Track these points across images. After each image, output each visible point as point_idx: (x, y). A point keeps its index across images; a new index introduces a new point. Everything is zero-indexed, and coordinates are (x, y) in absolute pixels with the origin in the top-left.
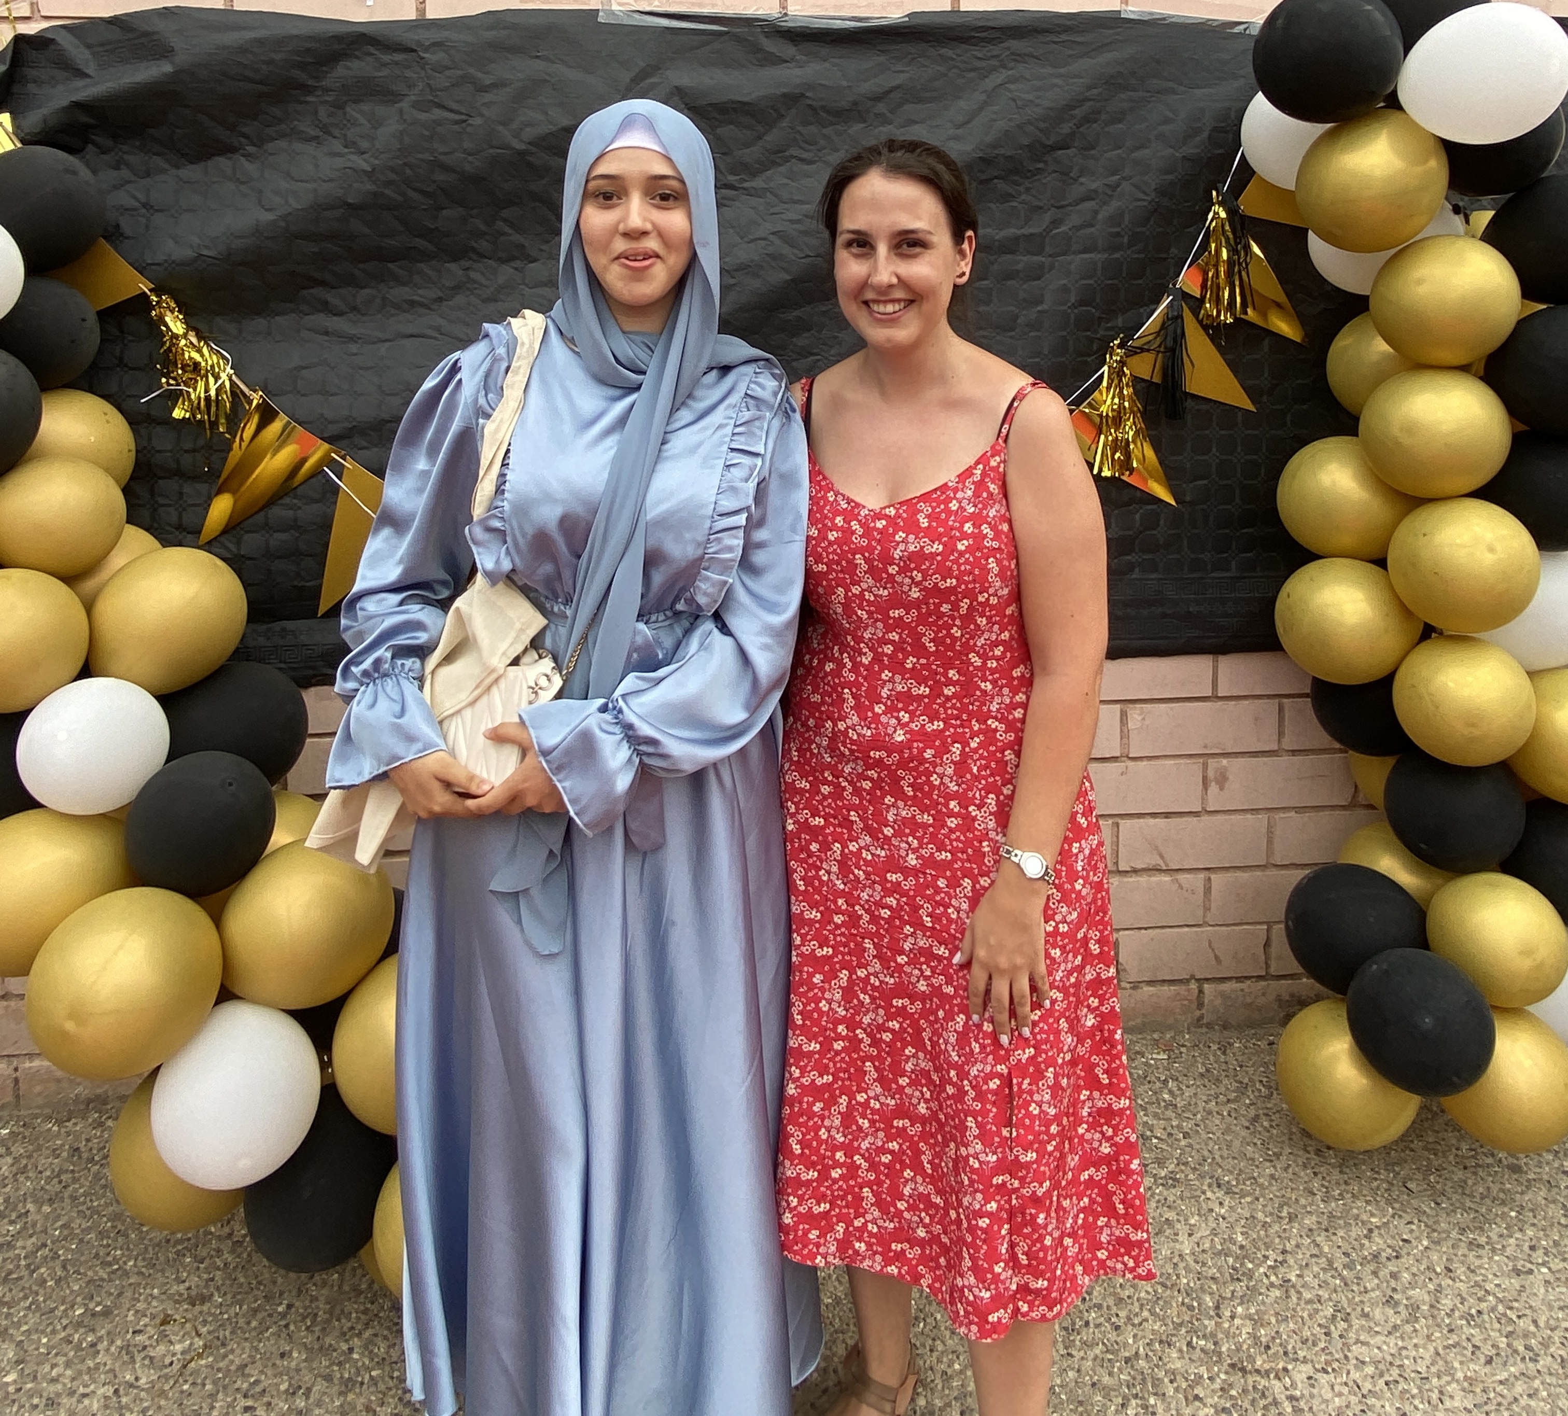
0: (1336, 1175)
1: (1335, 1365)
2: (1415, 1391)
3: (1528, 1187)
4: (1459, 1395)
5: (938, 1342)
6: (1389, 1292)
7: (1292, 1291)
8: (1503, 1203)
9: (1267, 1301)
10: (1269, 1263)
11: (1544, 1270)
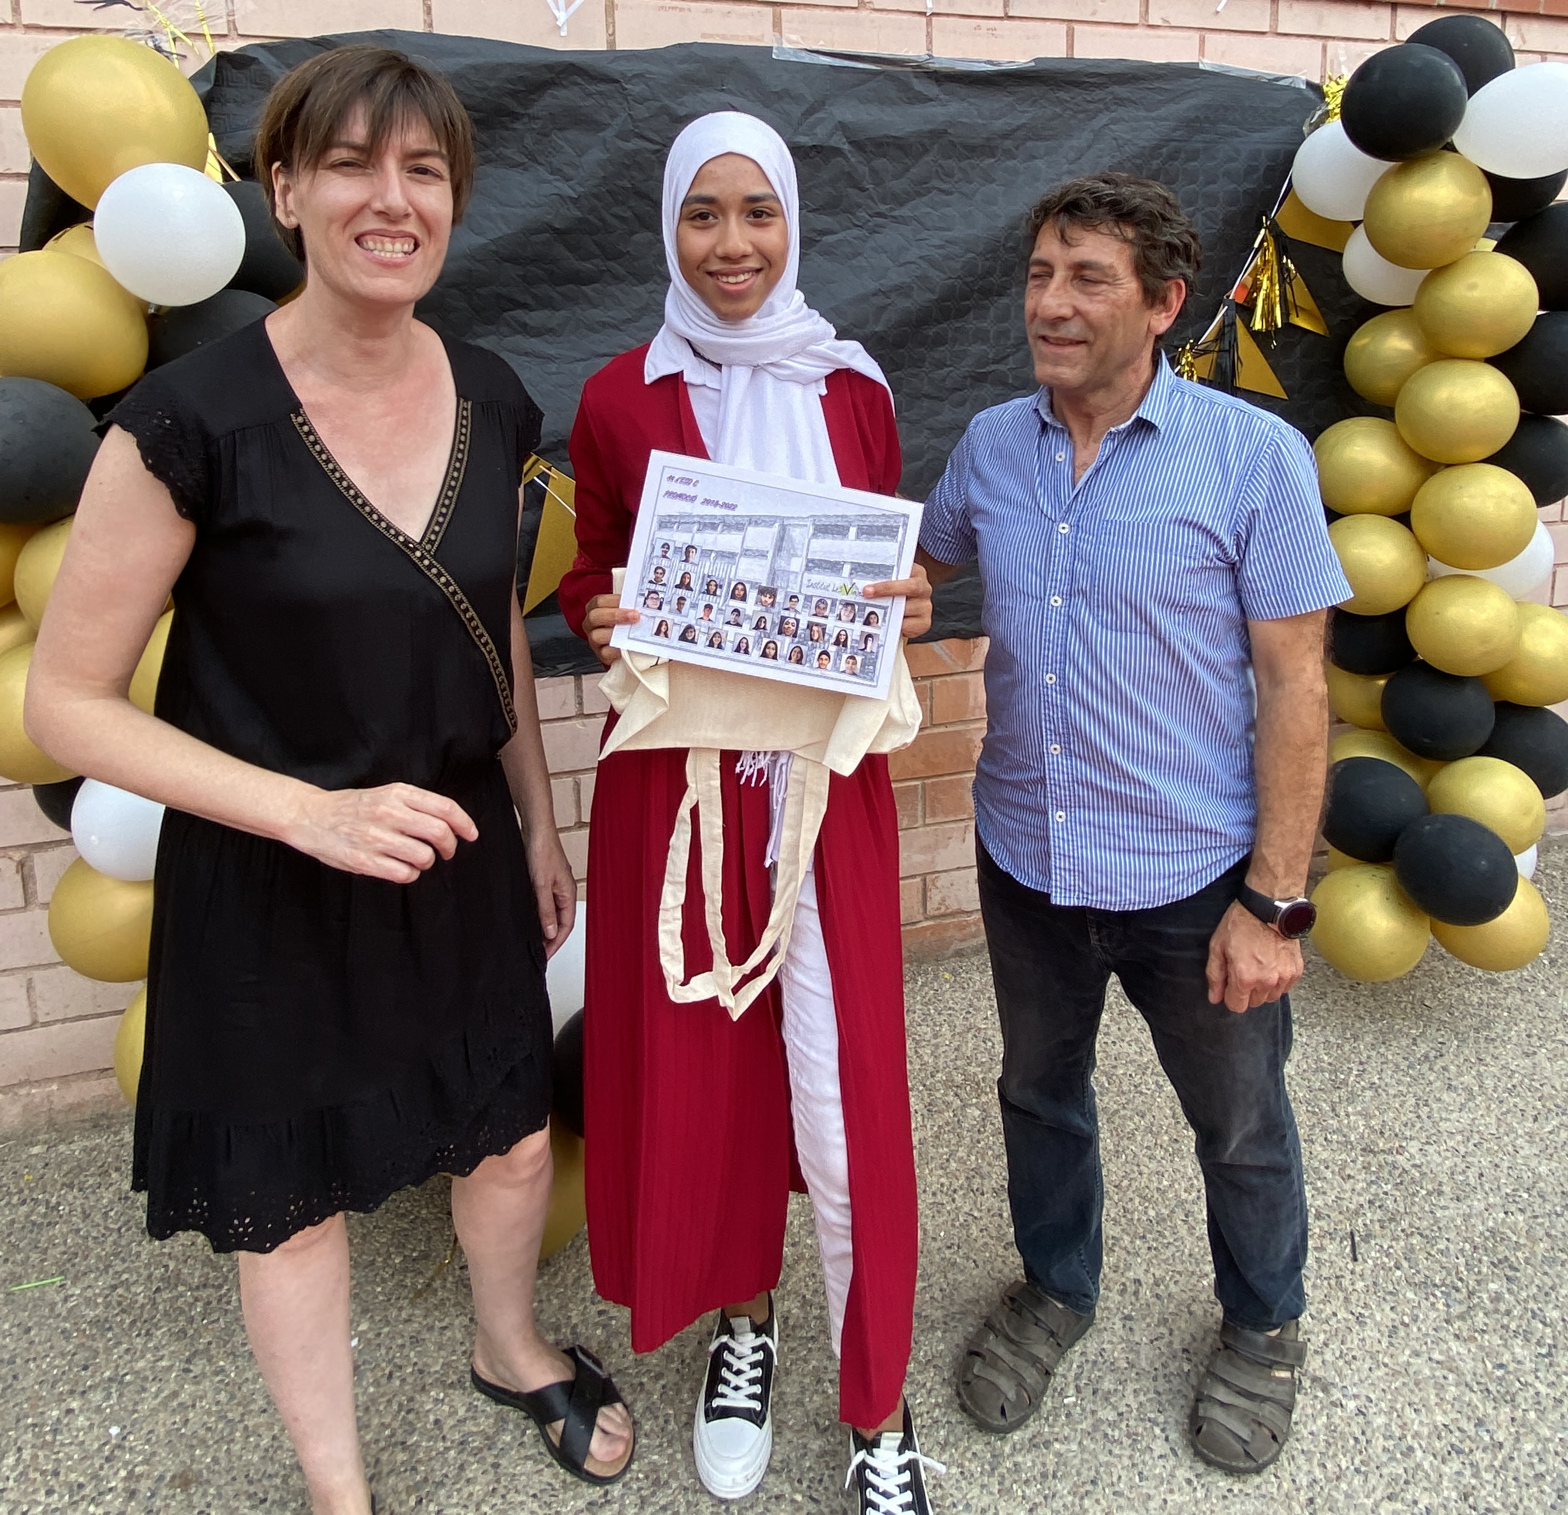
0: (1372, 1003)
1: (1434, 1138)
2: (1496, 1148)
3: (1507, 994)
4: (1527, 1146)
5: (1142, 1167)
6: (1447, 1081)
7: (1380, 1091)
8: (1495, 1007)
9: (1366, 1099)
10: (1355, 1072)
11: (1544, 1051)
